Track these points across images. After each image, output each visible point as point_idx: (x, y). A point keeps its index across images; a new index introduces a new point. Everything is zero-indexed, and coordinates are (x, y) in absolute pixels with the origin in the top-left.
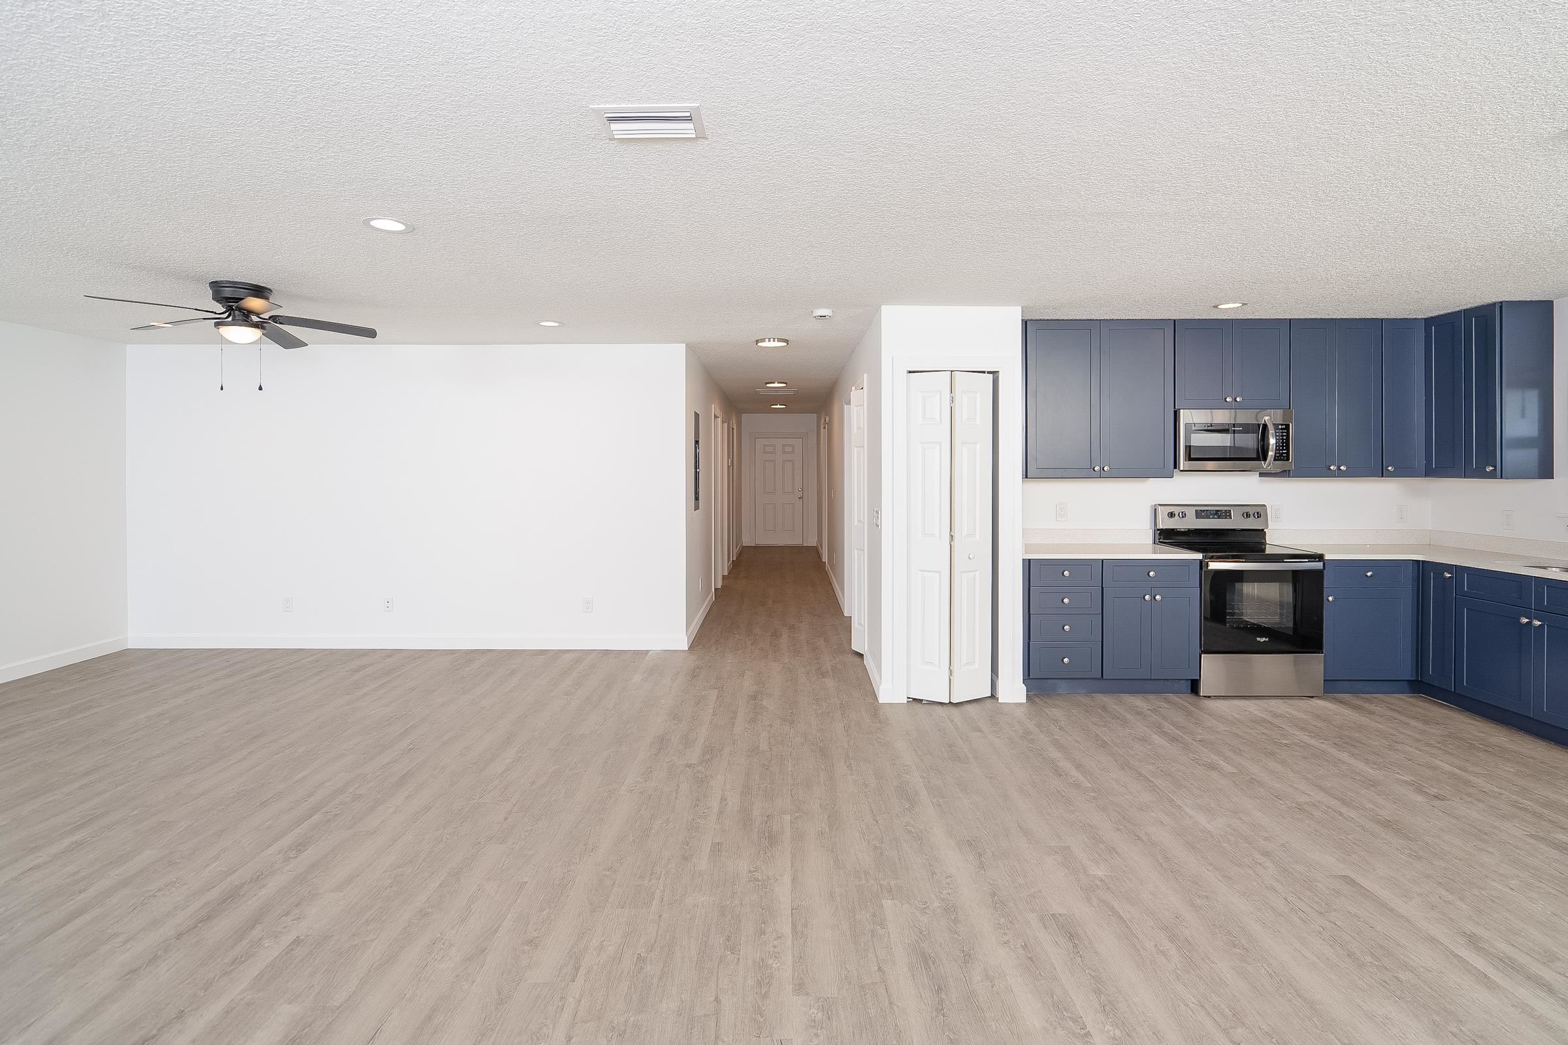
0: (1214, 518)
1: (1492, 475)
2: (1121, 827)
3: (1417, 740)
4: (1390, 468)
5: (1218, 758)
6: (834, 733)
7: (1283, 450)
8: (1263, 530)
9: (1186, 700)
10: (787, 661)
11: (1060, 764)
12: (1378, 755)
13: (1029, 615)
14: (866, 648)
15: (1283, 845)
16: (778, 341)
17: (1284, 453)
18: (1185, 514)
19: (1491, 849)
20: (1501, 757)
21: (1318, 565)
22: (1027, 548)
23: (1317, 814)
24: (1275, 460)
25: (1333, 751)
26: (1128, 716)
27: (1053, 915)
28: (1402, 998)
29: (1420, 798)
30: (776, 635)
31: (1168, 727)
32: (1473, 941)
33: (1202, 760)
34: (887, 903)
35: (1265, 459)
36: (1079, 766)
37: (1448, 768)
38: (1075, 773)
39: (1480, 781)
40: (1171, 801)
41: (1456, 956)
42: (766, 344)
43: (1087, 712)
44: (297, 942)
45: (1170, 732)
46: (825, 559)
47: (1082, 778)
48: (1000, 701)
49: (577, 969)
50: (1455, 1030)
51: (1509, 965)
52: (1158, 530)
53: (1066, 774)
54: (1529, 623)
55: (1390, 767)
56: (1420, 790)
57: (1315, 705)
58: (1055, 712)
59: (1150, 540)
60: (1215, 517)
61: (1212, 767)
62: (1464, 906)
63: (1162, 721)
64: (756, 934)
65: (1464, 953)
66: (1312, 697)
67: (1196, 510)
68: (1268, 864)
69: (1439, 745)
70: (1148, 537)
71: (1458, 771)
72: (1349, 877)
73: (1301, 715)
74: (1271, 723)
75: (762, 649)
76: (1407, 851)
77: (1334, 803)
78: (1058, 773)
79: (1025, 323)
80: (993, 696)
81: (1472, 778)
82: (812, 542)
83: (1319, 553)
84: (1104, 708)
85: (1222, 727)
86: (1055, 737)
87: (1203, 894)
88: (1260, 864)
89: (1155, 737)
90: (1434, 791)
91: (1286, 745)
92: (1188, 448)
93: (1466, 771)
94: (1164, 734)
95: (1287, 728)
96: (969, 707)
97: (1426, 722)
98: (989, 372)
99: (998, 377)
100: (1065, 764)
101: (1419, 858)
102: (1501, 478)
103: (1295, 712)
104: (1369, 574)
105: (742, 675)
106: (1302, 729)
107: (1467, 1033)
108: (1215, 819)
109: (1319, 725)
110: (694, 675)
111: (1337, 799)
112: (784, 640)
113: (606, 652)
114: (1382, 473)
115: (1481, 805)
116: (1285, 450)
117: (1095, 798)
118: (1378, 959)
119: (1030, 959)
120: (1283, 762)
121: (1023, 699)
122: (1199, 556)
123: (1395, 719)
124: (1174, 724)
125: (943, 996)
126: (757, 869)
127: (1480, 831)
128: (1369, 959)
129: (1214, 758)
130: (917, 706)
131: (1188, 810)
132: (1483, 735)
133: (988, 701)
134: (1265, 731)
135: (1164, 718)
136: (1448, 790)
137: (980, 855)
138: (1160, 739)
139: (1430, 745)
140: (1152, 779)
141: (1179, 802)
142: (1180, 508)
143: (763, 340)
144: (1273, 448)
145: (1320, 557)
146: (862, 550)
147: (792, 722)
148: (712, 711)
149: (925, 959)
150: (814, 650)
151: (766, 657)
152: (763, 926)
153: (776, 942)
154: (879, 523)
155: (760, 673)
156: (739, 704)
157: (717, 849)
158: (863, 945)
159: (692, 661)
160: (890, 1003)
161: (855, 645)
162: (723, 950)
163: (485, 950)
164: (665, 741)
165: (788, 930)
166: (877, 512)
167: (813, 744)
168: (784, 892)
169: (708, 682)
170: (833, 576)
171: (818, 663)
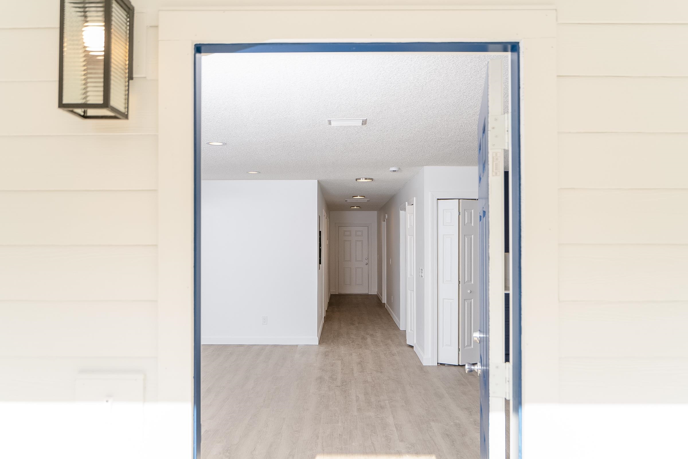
6: (403, 376)
10: (373, 349)
14: (415, 342)
16: (367, 179)
30: (364, 338)
34: (432, 424)
42: (362, 180)
46: (384, 300)
49: (318, 437)
64: (382, 430)
75: (358, 344)
82: (374, 291)
105: (351, 354)
110: (326, 355)
112: (369, 340)
113: (275, 346)
125: (454, 443)
126: (378, 415)
130: (442, 367)
143: (360, 179)
146: (413, 291)
147: (381, 372)
148: (340, 368)
149: (447, 435)
150: (386, 345)
151: (361, 348)
152: (384, 428)
153: (390, 432)
154: (423, 275)
155: (360, 354)
156: (353, 366)
157: (359, 410)
158: (424, 432)
159: (323, 349)
160: (435, 444)
161: (408, 343)
162: (371, 433)
163: (280, 433)
164: (322, 379)
165: (394, 429)
166: (422, 270)
167: (394, 380)
168: (390, 420)
169: (334, 357)
170: (391, 310)
171: (389, 350)
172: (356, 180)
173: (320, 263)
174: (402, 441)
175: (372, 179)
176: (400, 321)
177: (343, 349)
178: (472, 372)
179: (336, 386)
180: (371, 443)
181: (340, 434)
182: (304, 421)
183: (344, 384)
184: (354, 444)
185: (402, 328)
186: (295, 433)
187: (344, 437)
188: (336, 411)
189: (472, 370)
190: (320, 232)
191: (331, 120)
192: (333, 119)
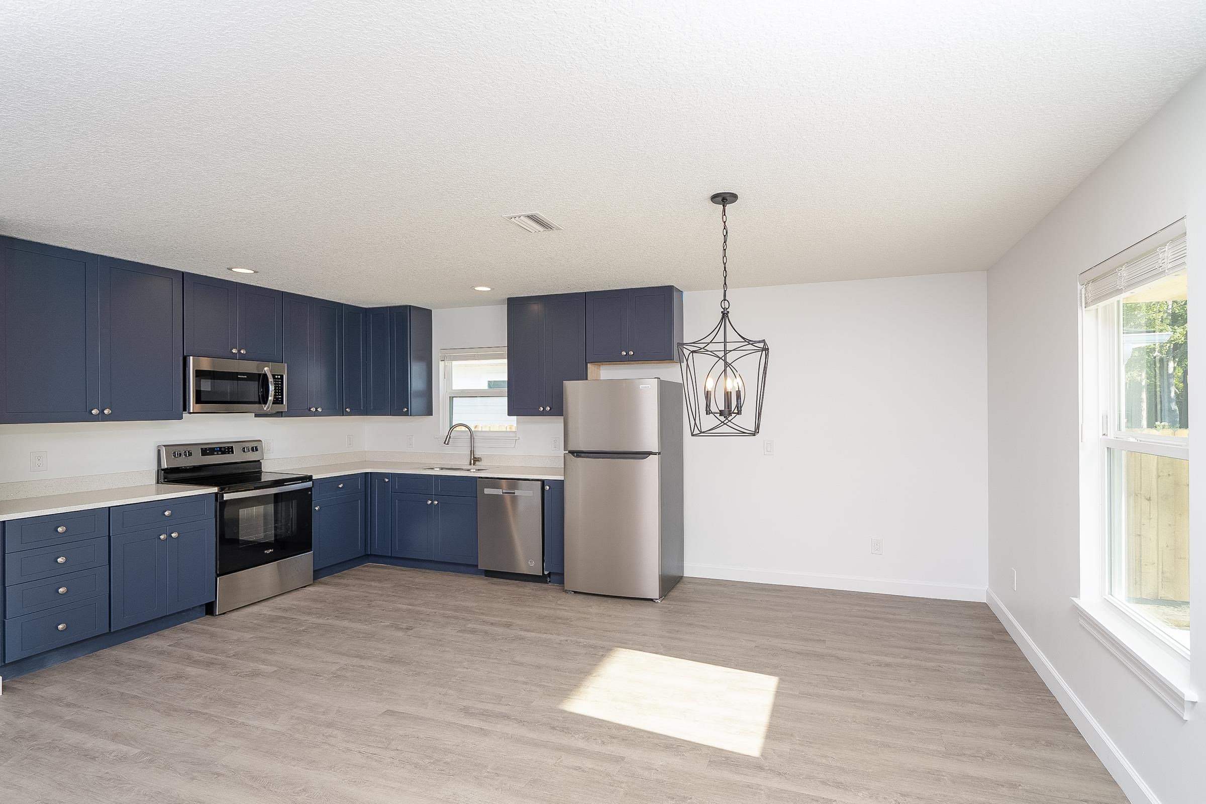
0: (218, 454)
1: (406, 414)
2: (196, 774)
3: (382, 595)
4: (347, 410)
5: (257, 664)
7: (278, 395)
8: (259, 461)
9: (203, 624)
11: (87, 746)
12: (364, 614)
13: (5, 588)
15: (338, 711)
17: (280, 398)
18: (191, 453)
19: (447, 649)
20: (425, 589)
21: (309, 484)
23: (348, 674)
24: (273, 403)
25: (337, 622)
26: (151, 660)
28: (455, 775)
29: (400, 634)
31: (196, 654)
32: (466, 711)
33: (243, 672)
35: (265, 402)
36: (115, 737)
37: (405, 607)
38: (112, 746)
39: (422, 609)
40: (232, 722)
41: (465, 726)
45: (201, 658)
47: (124, 748)
50: (486, 774)
51: (485, 715)
52: (162, 470)
53: (101, 753)
54: (432, 503)
55: (376, 619)
56: (398, 628)
57: (309, 592)
58: (53, 690)
59: (154, 481)
60: (220, 453)
61: (255, 674)
62: (453, 692)
63: (189, 651)
65: (467, 722)
66: (305, 587)
67: (202, 449)
68: (336, 732)
69: (394, 594)
70: (151, 478)
71: (410, 607)
72: (389, 710)
73: (303, 604)
74: (285, 618)
76: (411, 673)
77: (355, 661)
78: (92, 757)
81: (419, 608)
83: (309, 474)
84: (118, 663)
85: (247, 636)
86: (67, 718)
87: (300, 789)
88: (330, 736)
89: (189, 669)
90: (404, 625)
91: (303, 631)
92: (198, 393)
93: (413, 605)
94: (196, 663)
95: (299, 617)
97: (380, 581)
100: (94, 743)
101: (418, 674)
102: (411, 415)
103: (298, 603)
104: (340, 486)
106: (310, 614)
107: (491, 771)
108: (278, 718)
109: (319, 606)
111: (355, 657)
114: (343, 413)
115: (430, 624)
116: (280, 395)
117: (151, 761)
118: (431, 757)
120: (308, 646)
122: (215, 490)
123: (364, 585)
124: (202, 650)
127: (437, 640)
128: (427, 761)
129: (253, 665)
131: (251, 722)
132: (411, 579)
134: (284, 626)
135: (190, 648)
136: (411, 621)
138: (195, 670)
139: (389, 596)
140: (206, 711)
141: (240, 720)
142: (186, 447)
144: (271, 394)
145: (309, 478)
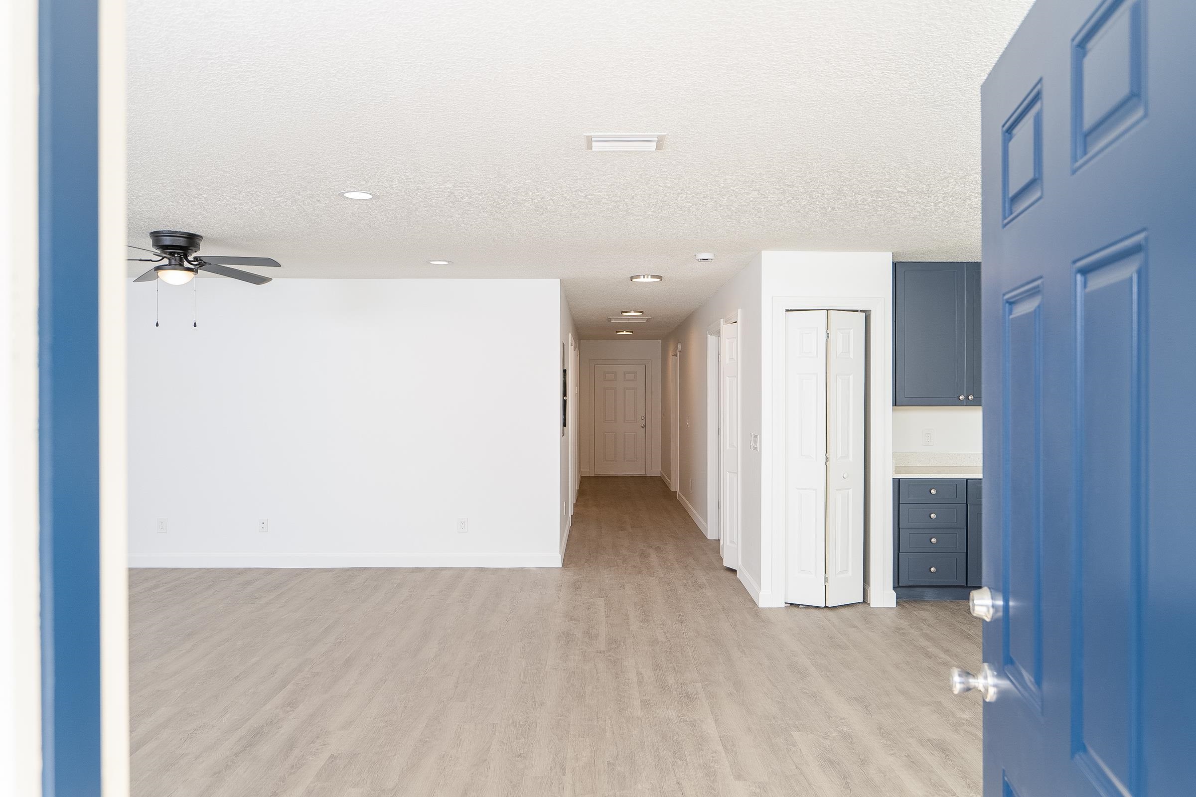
6: (722, 629)
10: (662, 575)
11: (930, 650)
13: (899, 528)
14: (740, 563)
16: (651, 278)
22: (897, 469)
27: (928, 740)
30: (644, 555)
34: (796, 735)
42: (641, 280)
43: (953, 613)
44: (333, 758)
46: (675, 486)
48: (871, 606)
49: (564, 769)
53: (935, 656)
58: (924, 614)
64: (696, 751)
75: (634, 567)
78: (928, 655)
79: (895, 265)
80: (865, 601)
82: (656, 470)
84: (968, 611)
96: (843, 610)
98: (861, 311)
99: (870, 315)
100: (932, 649)
105: (622, 586)
110: (576, 586)
112: (654, 558)
113: (482, 570)
119: (913, 762)
121: (893, 604)
125: (848, 781)
126: (683, 715)
130: (795, 610)
133: (860, 606)
137: (866, 707)
143: (638, 277)
146: (735, 473)
147: (682, 622)
148: (604, 614)
149: (831, 762)
150: (686, 567)
151: (640, 573)
152: (700, 746)
153: (713, 755)
154: (758, 447)
155: (639, 585)
156: (628, 608)
157: (645, 703)
158: (781, 756)
159: (570, 575)
160: (809, 784)
161: (727, 563)
162: (673, 759)
163: (485, 760)
164: (569, 636)
165: (720, 748)
166: (755, 437)
167: (706, 637)
168: (710, 728)
169: (591, 592)
170: (688, 504)
171: (693, 577)
172: (632, 278)
173: (565, 425)
174: (739, 777)
175: (660, 278)
176: (707, 523)
177: (606, 576)
178: (970, 692)
179: (597, 652)
180: (675, 782)
181: (609, 763)
182: (536, 731)
183: (613, 646)
184: (639, 786)
185: (711, 535)
186: (518, 761)
187: (619, 768)
188: (599, 709)
189: (971, 687)
190: (565, 371)
191: (591, 136)
192: (596, 134)
